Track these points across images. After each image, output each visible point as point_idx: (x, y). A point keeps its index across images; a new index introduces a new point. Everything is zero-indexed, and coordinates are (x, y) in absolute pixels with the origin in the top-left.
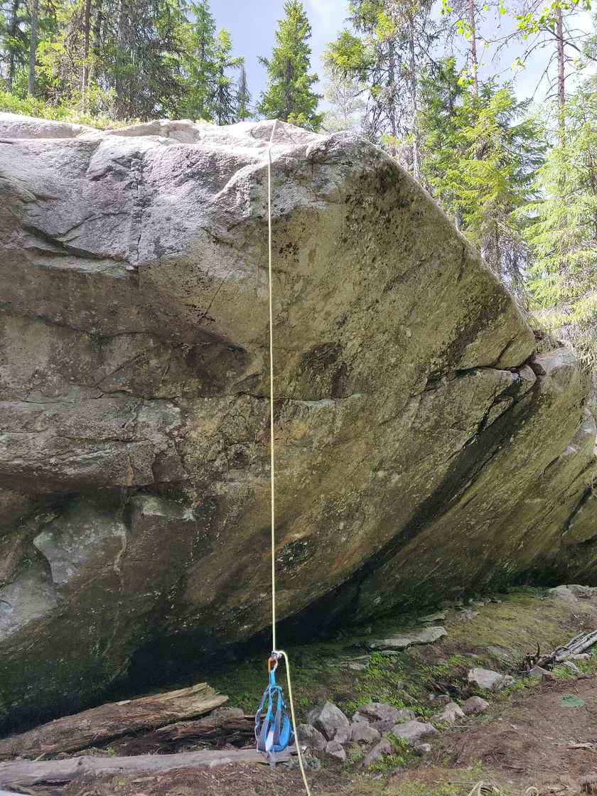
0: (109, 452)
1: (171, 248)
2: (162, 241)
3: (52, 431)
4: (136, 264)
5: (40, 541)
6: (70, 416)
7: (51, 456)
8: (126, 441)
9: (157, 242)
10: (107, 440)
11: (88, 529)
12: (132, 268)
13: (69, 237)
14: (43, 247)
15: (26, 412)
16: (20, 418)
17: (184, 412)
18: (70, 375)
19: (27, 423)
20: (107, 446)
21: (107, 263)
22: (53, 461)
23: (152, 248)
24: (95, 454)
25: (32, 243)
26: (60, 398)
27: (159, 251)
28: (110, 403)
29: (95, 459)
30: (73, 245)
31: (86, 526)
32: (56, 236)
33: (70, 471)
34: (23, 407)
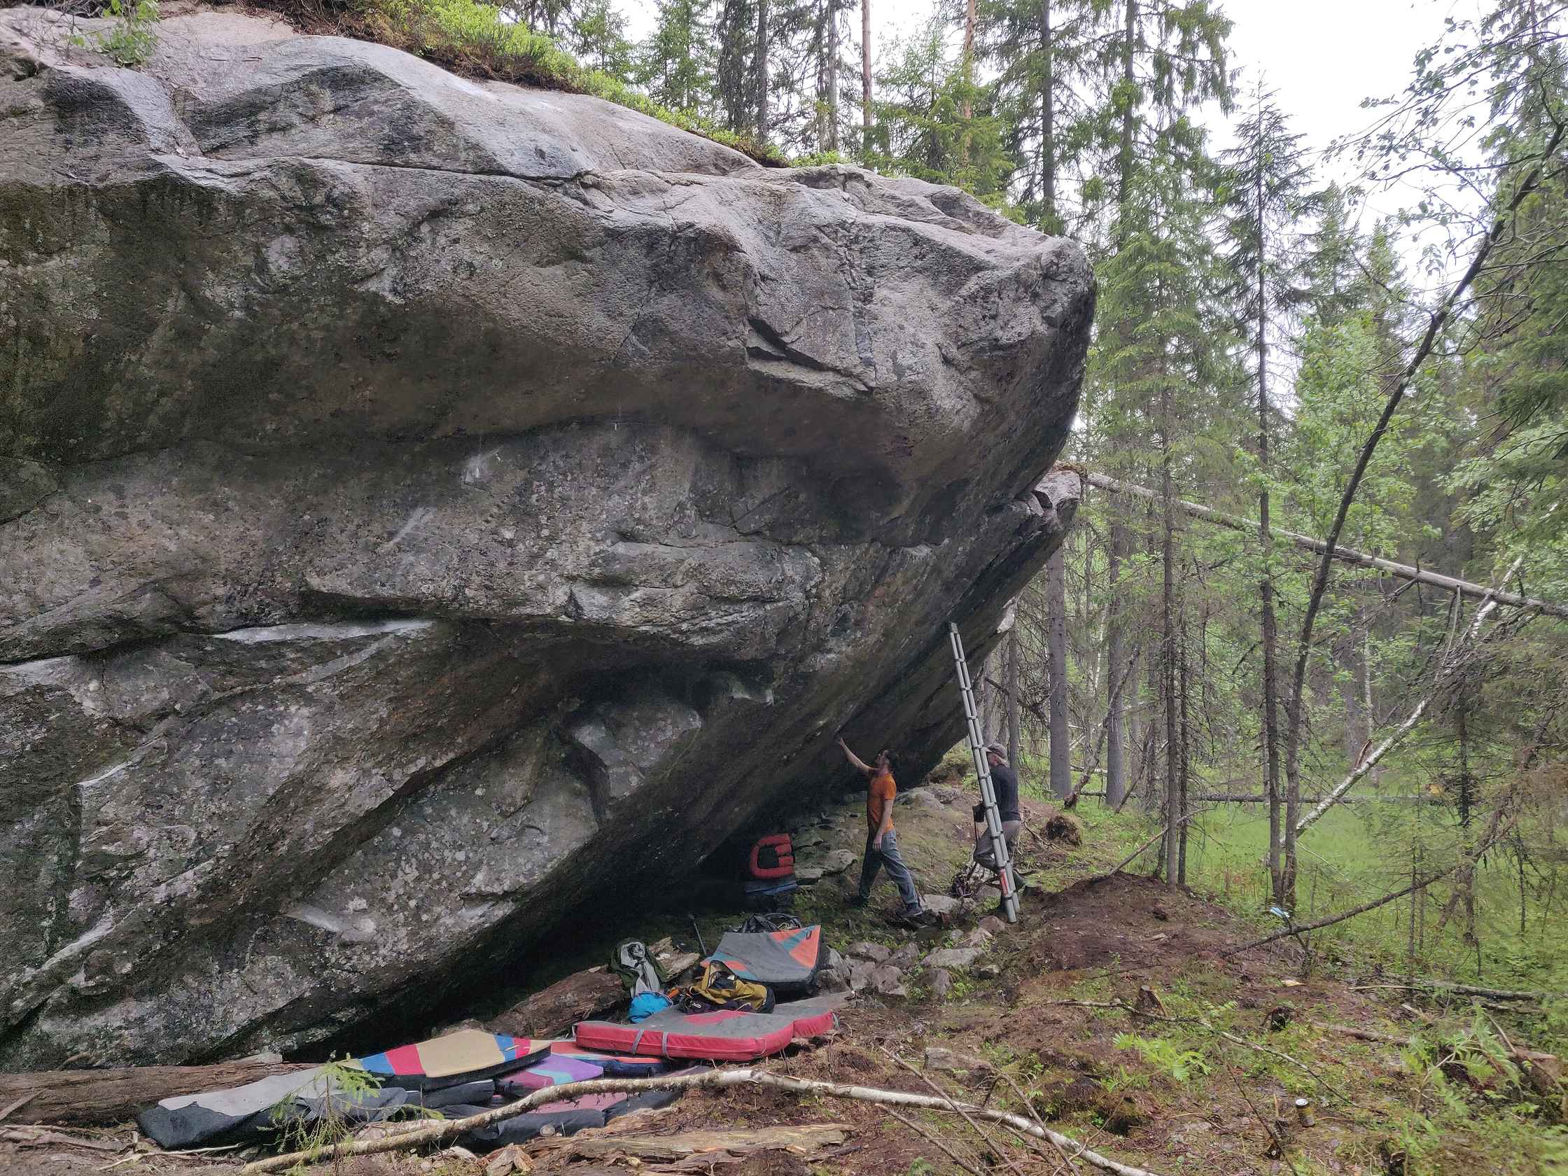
0: (745, 614)
1: (910, 368)
2: (900, 356)
3: (691, 587)
4: (873, 384)
5: (589, 736)
6: (717, 567)
7: (684, 621)
8: (771, 600)
9: (894, 357)
10: (749, 599)
11: (662, 719)
12: (863, 388)
13: (792, 337)
14: (765, 347)
15: (669, 559)
16: (662, 568)
17: (823, 563)
18: (709, 509)
19: (669, 575)
20: (745, 607)
21: (830, 377)
22: (685, 626)
23: (890, 364)
24: (730, 618)
25: (755, 342)
26: (700, 540)
27: (899, 370)
28: (750, 548)
29: (729, 624)
30: (794, 347)
31: (660, 715)
32: (782, 334)
33: (698, 641)
34: (665, 553)
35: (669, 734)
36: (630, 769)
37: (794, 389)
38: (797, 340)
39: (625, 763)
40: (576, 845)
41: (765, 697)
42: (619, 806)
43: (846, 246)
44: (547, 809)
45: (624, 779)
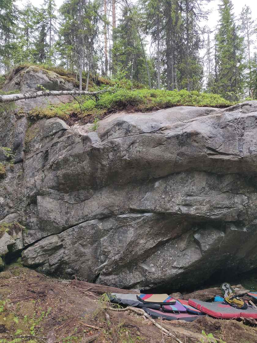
0: (225, 211)
1: (254, 151)
2: (251, 148)
3: (208, 205)
4: (243, 156)
5: (197, 236)
6: (214, 201)
7: (208, 213)
8: (230, 208)
9: (249, 149)
10: (225, 208)
11: (213, 234)
12: (241, 158)
13: (219, 149)
14: (212, 152)
15: (201, 200)
16: (199, 202)
17: (248, 198)
18: (212, 188)
19: (201, 203)
20: (225, 209)
21: (231, 156)
22: (208, 214)
23: (248, 151)
24: (221, 212)
25: (209, 152)
26: (209, 195)
27: (250, 152)
28: (225, 195)
29: (220, 213)
30: (220, 151)
31: (212, 233)
32: (216, 149)
33: (213, 217)
34: (199, 198)
35: (215, 237)
36: (206, 244)
37: (223, 161)
38: (221, 149)
39: (205, 243)
40: (196, 259)
41: (243, 230)
42: (205, 252)
43: (237, 124)
44: (190, 251)
45: (205, 246)
